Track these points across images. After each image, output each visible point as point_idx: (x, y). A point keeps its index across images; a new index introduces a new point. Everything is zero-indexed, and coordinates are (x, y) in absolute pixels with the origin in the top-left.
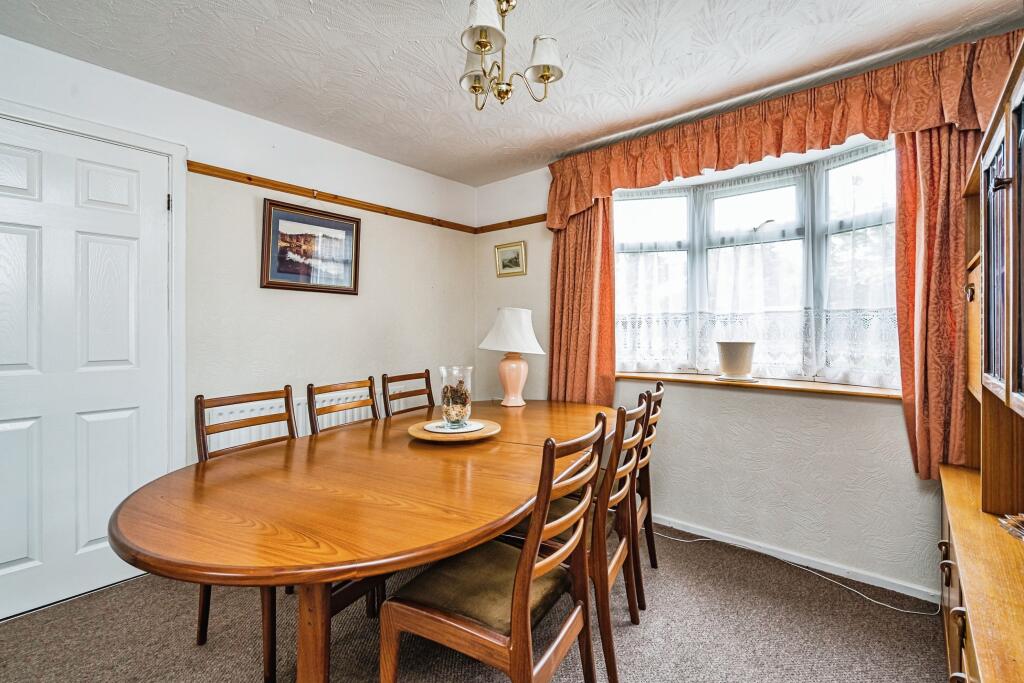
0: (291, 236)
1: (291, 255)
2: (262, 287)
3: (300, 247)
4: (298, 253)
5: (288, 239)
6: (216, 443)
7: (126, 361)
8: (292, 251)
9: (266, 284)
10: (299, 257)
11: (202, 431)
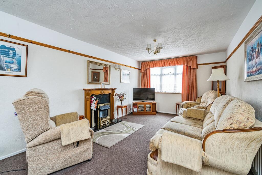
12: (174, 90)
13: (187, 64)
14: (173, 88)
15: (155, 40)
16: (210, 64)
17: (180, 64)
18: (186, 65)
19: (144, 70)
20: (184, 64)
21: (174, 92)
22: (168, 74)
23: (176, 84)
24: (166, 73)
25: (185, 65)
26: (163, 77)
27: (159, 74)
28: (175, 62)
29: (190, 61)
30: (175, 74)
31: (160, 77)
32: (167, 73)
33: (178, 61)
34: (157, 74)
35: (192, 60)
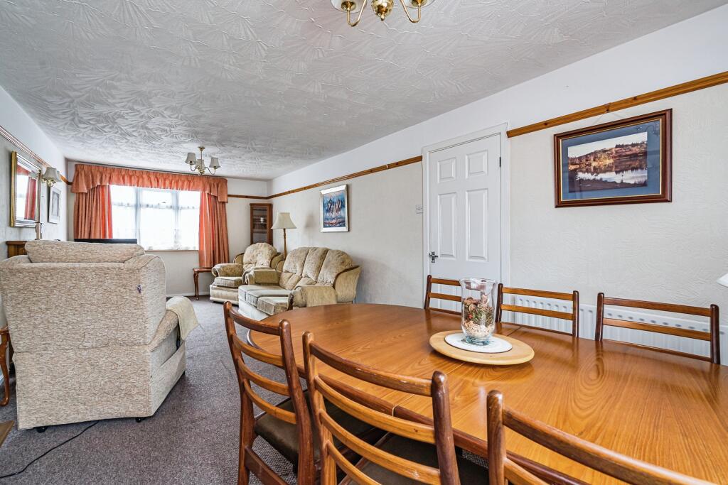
0: (580, 158)
1: (581, 175)
2: (557, 207)
3: (590, 165)
4: (588, 171)
5: (577, 162)
6: (435, 303)
7: (483, 258)
8: (581, 171)
9: (559, 204)
10: (590, 174)
11: (429, 295)
12: (175, 242)
13: (210, 191)
14: (173, 240)
15: (202, 149)
16: (247, 197)
17: (196, 189)
18: (208, 194)
19: (88, 187)
20: (204, 190)
21: (176, 249)
22: (158, 206)
23: (178, 230)
24: (150, 204)
25: (207, 192)
26: (143, 211)
27: (133, 202)
28: (183, 182)
29: (216, 186)
30: (176, 208)
31: (134, 210)
32: (155, 203)
33: (190, 182)
34: (125, 203)
35: (220, 185)
